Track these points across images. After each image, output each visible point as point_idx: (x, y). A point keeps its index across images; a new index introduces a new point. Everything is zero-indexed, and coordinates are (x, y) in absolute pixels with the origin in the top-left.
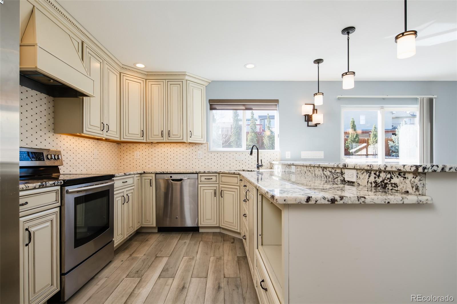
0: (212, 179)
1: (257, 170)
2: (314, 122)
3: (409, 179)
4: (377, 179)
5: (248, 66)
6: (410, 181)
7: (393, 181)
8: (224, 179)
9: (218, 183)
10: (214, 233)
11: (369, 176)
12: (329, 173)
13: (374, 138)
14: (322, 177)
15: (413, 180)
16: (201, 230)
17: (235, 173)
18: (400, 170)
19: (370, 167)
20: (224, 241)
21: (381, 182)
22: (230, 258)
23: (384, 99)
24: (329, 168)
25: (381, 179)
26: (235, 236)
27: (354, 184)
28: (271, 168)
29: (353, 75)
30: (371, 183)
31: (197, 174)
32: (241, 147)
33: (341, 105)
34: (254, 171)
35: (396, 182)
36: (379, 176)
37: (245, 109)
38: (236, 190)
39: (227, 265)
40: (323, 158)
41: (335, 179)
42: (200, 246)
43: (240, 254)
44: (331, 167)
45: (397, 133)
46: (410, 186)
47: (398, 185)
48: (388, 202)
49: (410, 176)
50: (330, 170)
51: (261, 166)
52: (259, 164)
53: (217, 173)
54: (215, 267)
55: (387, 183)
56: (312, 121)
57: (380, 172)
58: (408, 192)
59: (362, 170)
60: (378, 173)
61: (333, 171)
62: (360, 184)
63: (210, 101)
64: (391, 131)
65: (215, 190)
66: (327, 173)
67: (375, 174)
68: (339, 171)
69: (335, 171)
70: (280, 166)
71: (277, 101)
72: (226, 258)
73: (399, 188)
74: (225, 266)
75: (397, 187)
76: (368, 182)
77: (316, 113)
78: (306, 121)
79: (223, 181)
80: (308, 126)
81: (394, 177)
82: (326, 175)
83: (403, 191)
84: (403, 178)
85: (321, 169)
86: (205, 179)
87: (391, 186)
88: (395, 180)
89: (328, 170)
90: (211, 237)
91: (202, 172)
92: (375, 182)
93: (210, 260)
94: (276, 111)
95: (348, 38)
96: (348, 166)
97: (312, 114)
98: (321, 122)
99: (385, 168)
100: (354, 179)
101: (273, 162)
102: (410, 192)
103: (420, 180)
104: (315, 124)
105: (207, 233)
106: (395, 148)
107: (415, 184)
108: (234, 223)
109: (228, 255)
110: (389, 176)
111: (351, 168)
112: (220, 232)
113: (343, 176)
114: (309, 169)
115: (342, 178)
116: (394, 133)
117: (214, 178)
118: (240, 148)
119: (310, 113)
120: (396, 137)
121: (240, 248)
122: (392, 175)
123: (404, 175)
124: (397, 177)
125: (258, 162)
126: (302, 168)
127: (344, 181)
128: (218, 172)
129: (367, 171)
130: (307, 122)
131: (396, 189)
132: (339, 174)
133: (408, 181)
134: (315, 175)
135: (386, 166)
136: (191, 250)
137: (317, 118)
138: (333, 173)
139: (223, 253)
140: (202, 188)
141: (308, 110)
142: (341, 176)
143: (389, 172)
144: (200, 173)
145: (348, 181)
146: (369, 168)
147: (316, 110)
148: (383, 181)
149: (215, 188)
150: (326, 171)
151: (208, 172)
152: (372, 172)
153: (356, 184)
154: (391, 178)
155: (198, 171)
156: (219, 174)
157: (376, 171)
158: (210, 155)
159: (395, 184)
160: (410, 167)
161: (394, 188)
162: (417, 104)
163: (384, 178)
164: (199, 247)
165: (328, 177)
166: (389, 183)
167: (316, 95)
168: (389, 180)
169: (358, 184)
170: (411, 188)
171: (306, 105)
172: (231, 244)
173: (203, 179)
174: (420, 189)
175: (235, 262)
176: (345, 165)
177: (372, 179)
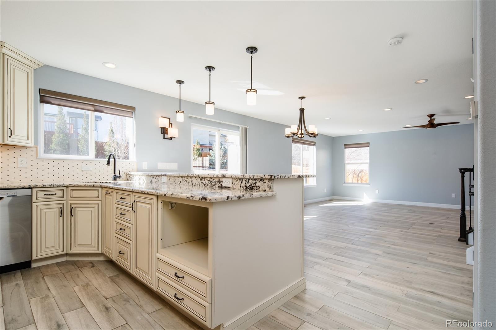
0: (56, 194)
1: (114, 182)
2: (169, 135)
3: (266, 183)
4: (247, 184)
5: (107, 65)
6: (267, 184)
7: (257, 185)
8: (75, 194)
9: (66, 199)
10: (56, 263)
11: (242, 183)
12: (207, 182)
13: (197, 152)
14: (200, 185)
15: (268, 183)
16: (34, 265)
17: (95, 186)
18: (262, 178)
19: (244, 176)
20: (79, 268)
21: (250, 186)
22: (100, 281)
23: (220, 123)
24: (207, 178)
25: (249, 184)
26: (91, 260)
27: (230, 188)
28: (128, 180)
29: (213, 105)
30: (243, 187)
31: (31, 189)
32: (88, 155)
33: (192, 123)
34: (110, 183)
35: (259, 185)
36: (248, 182)
37: (94, 110)
38: (96, 206)
39: (101, 288)
40: (177, 169)
41: (213, 186)
42: (46, 281)
43: (109, 274)
44: (210, 176)
45: (213, 149)
46: (267, 187)
47: (260, 187)
48: (262, 196)
49: (267, 181)
50: (209, 180)
51: (119, 177)
52: (116, 175)
53: (64, 187)
54: (87, 294)
55: (253, 186)
56: (168, 134)
57: (249, 179)
58: (265, 190)
59: (237, 178)
60: (247, 180)
61: (212, 180)
62: (235, 188)
63: (42, 91)
64: (209, 147)
65: (61, 208)
66: (206, 182)
67: (246, 181)
68: (217, 180)
69: (213, 180)
70: (144, 178)
71: (133, 108)
72: (94, 282)
73: (260, 189)
74: (99, 289)
75: (260, 188)
76: (240, 186)
77: (172, 127)
78: (162, 133)
79: (74, 195)
80: (164, 138)
81: (257, 182)
82: (204, 183)
83: (263, 190)
84: (263, 183)
85: (199, 179)
86: (45, 195)
87: (256, 188)
88: (258, 184)
89: (207, 180)
90: (57, 268)
91: (40, 186)
92: (246, 186)
93: (74, 291)
94: (132, 118)
95: (210, 74)
96: (226, 176)
97: (168, 127)
98: (176, 136)
99: (253, 177)
100: (230, 185)
101: (132, 173)
102: (266, 190)
103: (272, 183)
104: (171, 137)
105: (47, 266)
106: (212, 161)
107: (269, 185)
108: (93, 244)
109: (96, 279)
110: (255, 182)
111: (229, 177)
112: (66, 261)
113: (221, 183)
114: (185, 179)
115: (220, 185)
116: (211, 148)
117: (59, 194)
118: (86, 155)
119: (167, 126)
120: (213, 152)
121: (106, 269)
122: (257, 181)
123: (264, 180)
124: (260, 182)
125: (115, 173)
126: (177, 178)
127: (221, 187)
128: (66, 185)
129: (240, 179)
130: (163, 135)
131: (259, 189)
132: (217, 182)
133: (265, 184)
134: (192, 184)
135: (254, 176)
136: (35, 289)
137: (172, 132)
138: (211, 181)
139: (88, 279)
140: (39, 208)
141: (165, 123)
142: (219, 184)
143: (255, 180)
144: (36, 187)
145: (225, 187)
146: (242, 177)
147: (172, 124)
148: (251, 185)
149: (61, 206)
150: (204, 180)
151: (50, 185)
152: (244, 180)
153: (231, 188)
154: (256, 183)
155: (32, 184)
156: (67, 187)
157: (247, 179)
158: (41, 163)
159: (258, 186)
160: (267, 176)
161: (258, 189)
162: (239, 131)
163: (251, 183)
164: (46, 283)
165: (206, 185)
166: (255, 186)
167: (178, 112)
168: (254, 184)
169: (233, 188)
170: (267, 188)
171: (162, 118)
172: (92, 268)
173: (41, 195)
174: (272, 188)
175: (110, 283)
176: (224, 175)
177: (243, 184)
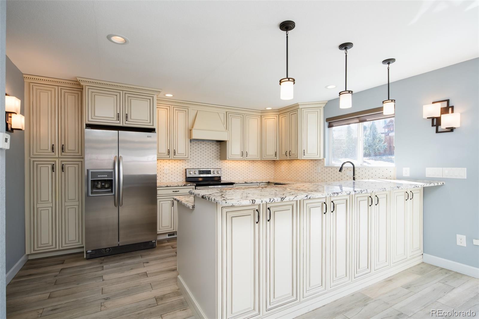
2: (443, 127)
37: (359, 121)
40: (466, 178)
56: (441, 125)
63: (327, 120)
77: (452, 111)
78: (433, 125)
80: (437, 132)
97: (439, 115)
130: (435, 127)
147: (453, 107)
158: (326, 170)
171: (432, 104)
